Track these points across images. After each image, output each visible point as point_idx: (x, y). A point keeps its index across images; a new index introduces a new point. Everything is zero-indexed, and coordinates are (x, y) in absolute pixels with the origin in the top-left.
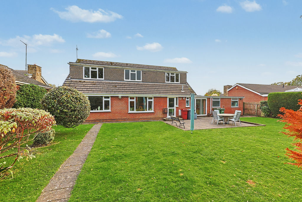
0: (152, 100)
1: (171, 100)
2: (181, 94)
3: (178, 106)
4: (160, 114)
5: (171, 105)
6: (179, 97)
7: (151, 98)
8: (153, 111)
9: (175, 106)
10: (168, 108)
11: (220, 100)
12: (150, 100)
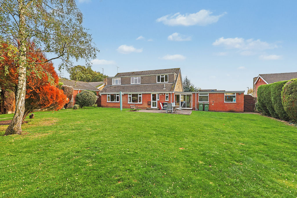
0: (141, 96)
1: (154, 96)
2: (163, 91)
3: (159, 100)
4: (146, 106)
5: (154, 99)
6: (159, 93)
7: (141, 95)
8: (141, 103)
9: (157, 100)
10: (152, 101)
11: (208, 95)
12: (140, 96)
